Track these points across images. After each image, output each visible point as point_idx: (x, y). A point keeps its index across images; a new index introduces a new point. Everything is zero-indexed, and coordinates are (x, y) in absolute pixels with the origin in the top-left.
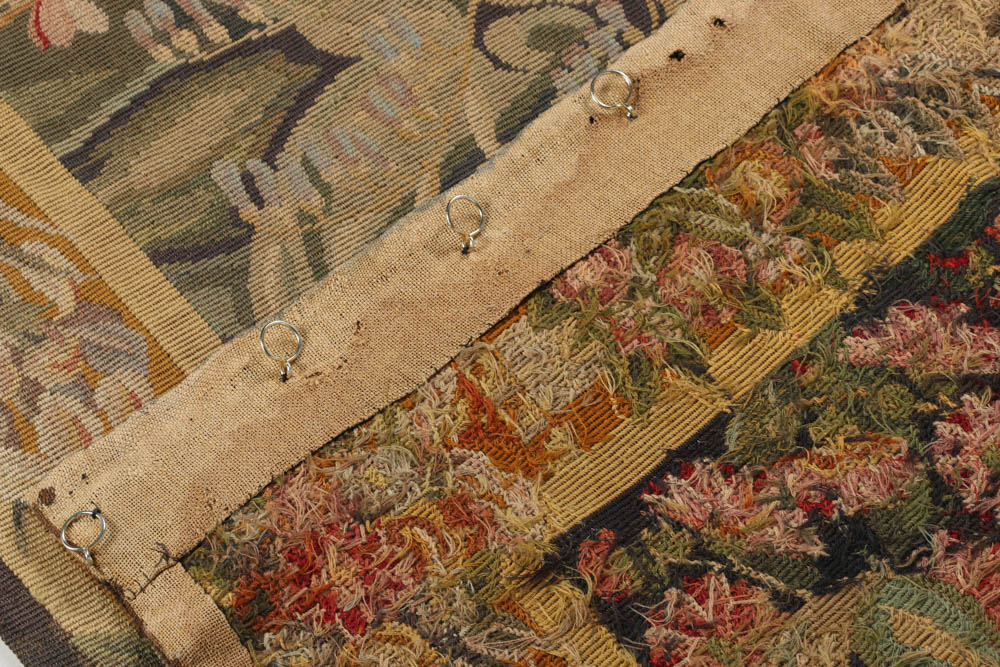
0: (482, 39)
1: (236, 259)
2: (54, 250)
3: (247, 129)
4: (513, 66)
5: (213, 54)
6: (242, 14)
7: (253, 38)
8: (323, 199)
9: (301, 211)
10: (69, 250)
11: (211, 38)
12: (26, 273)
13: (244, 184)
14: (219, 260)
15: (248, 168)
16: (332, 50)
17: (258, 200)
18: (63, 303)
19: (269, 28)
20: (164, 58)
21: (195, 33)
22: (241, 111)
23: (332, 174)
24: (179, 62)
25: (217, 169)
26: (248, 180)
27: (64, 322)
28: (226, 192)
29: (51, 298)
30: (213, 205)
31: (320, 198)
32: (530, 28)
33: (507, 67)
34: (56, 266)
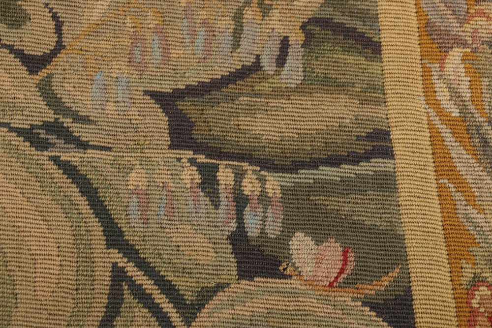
0: (54, 49)
1: (329, 12)
2: (439, 98)
3: (257, 95)
4: (51, 14)
5: (239, 164)
6: (198, 178)
7: (204, 157)
8: (244, 12)
9: (263, 16)
10: (429, 91)
11: (233, 175)
12: (467, 95)
13: (285, 60)
14: (338, 19)
15: (275, 69)
16: (159, 110)
17: (285, 44)
18: (457, 58)
19: (188, 157)
20: (274, 183)
21: (241, 186)
22: (251, 110)
23: (226, 24)
24: (266, 174)
25: (295, 82)
26: (281, 61)
27: (465, 44)
28: (301, 62)
29: (463, 66)
30: (317, 57)
31: (246, 14)
32: (18, 31)
33: (55, 17)
34: (445, 86)
